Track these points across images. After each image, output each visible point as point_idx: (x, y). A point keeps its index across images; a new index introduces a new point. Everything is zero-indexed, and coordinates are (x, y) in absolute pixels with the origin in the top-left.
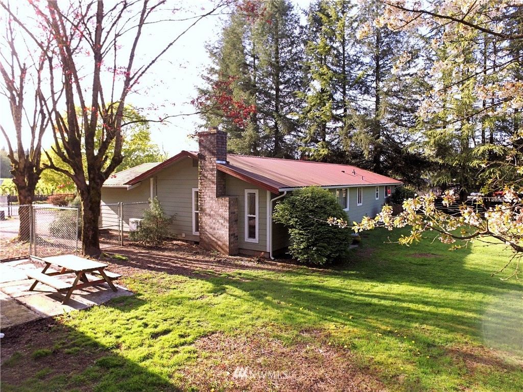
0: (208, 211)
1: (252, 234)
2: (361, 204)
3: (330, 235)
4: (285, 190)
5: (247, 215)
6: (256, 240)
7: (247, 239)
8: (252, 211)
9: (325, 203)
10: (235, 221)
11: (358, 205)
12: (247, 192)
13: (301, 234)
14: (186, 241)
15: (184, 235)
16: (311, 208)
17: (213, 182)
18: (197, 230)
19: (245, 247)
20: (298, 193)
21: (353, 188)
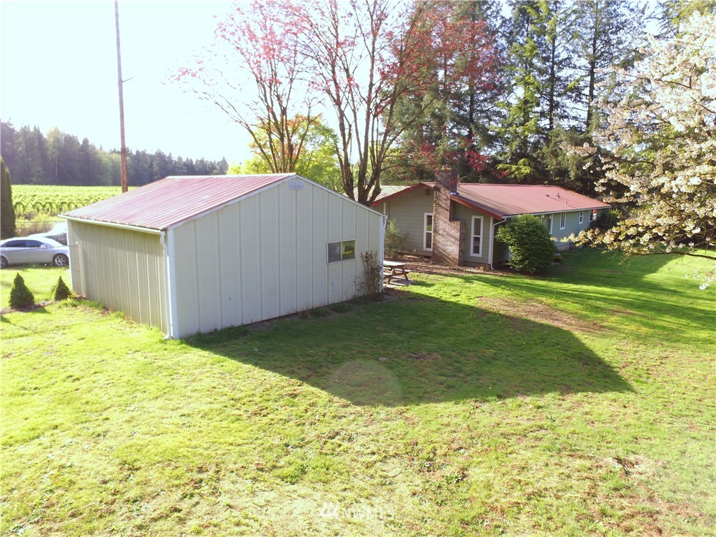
0: (441, 232)
1: (476, 250)
2: (563, 228)
3: (540, 252)
4: (505, 218)
5: (473, 235)
6: (480, 255)
7: (472, 254)
8: (477, 232)
9: (537, 228)
10: (463, 240)
11: (561, 229)
12: (473, 217)
13: (518, 250)
14: (417, 256)
15: (415, 251)
16: (526, 232)
17: (447, 210)
18: (428, 245)
19: (470, 260)
20: (516, 220)
21: (556, 214)
